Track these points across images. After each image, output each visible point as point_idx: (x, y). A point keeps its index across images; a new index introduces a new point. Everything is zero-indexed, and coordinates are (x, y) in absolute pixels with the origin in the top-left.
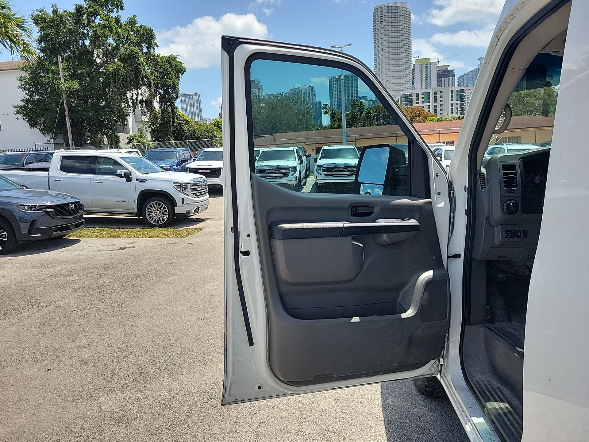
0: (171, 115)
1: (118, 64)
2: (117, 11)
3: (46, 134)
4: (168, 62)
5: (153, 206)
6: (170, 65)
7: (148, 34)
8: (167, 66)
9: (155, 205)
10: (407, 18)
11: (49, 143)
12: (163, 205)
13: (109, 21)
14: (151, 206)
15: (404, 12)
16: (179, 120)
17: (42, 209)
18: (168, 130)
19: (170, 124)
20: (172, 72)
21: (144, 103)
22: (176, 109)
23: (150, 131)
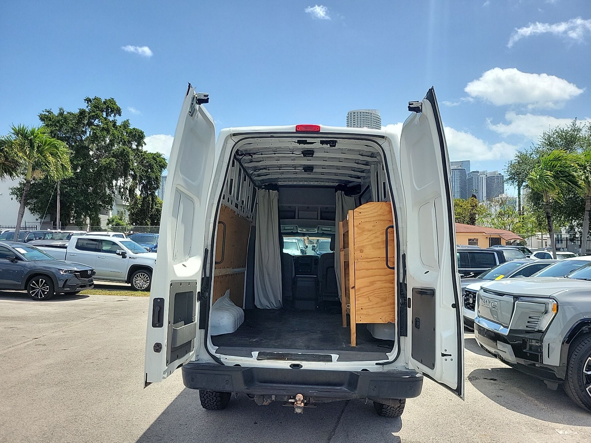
0: (151, 202)
1: (111, 160)
2: (114, 116)
3: (35, 213)
4: (154, 159)
5: (139, 276)
6: (155, 162)
7: (139, 135)
8: (153, 162)
9: (141, 276)
10: (377, 123)
11: (37, 221)
12: (146, 276)
13: (108, 125)
14: (137, 276)
15: (375, 118)
16: (157, 207)
17: (73, 272)
18: (146, 215)
19: (149, 210)
20: (156, 167)
21: (128, 191)
22: (156, 197)
23: (129, 214)
